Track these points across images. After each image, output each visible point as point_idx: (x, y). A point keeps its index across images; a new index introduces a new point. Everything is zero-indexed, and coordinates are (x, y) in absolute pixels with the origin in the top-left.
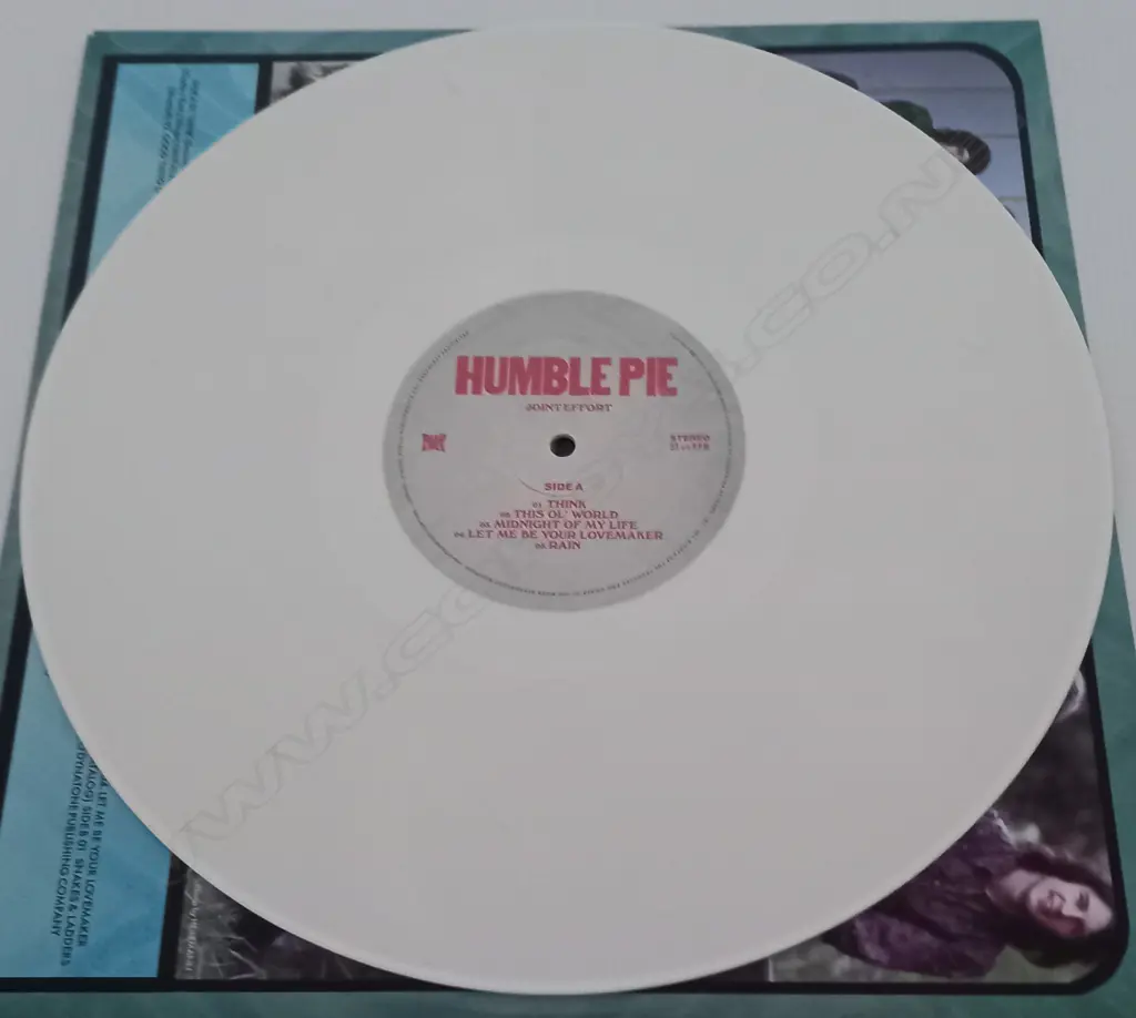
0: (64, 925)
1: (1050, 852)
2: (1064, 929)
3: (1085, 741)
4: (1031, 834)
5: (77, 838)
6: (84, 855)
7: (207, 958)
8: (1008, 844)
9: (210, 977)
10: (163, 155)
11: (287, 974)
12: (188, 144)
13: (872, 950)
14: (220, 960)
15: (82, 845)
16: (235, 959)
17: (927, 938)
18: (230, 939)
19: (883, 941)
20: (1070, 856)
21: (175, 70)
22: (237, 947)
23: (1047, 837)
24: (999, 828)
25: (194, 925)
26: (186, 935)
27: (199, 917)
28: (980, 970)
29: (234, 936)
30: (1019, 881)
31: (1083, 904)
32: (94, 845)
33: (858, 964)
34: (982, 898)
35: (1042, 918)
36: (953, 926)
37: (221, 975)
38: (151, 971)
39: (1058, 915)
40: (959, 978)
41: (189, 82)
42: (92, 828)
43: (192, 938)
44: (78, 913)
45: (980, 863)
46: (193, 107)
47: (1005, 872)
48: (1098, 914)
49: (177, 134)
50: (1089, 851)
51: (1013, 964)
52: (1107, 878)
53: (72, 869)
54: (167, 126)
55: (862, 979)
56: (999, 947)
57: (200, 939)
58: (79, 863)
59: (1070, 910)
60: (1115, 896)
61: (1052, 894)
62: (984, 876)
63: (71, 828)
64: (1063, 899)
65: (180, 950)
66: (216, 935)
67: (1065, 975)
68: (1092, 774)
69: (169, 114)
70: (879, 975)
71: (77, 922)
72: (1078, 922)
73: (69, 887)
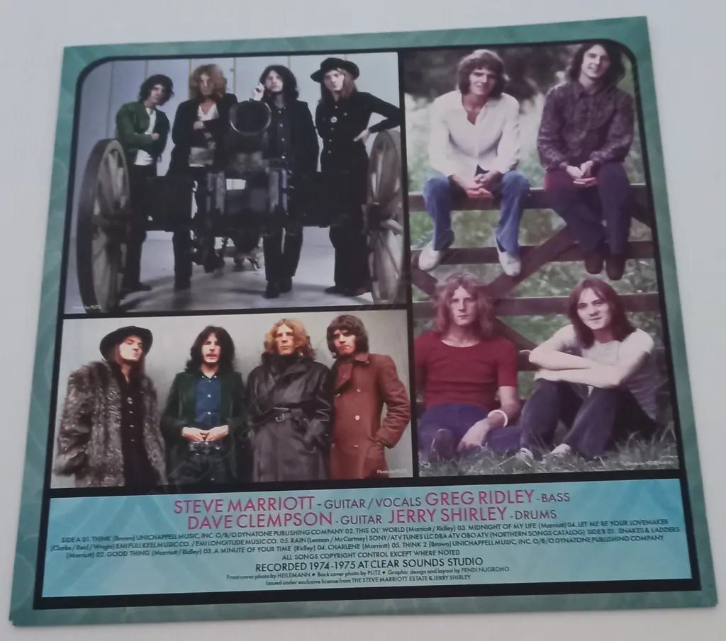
0: (658, 534)
1: (569, 68)
2: (606, 64)
3: (512, 52)
4: (561, 75)
5: (607, 535)
6: (616, 528)
7: (666, 453)
8: (567, 85)
9: (675, 451)
10: (124, 554)
11: (669, 410)
12: (117, 538)
13: (625, 141)
14: (666, 447)
15: (610, 531)
16: (665, 438)
17: (617, 119)
18: (655, 443)
19: (620, 137)
20: (570, 60)
21: (50, 556)
22: (658, 438)
23: (562, 68)
24: (559, 88)
25: (649, 463)
26: (655, 466)
27: (644, 461)
28: (628, 97)
29: (653, 441)
30: (584, 80)
31: (593, 56)
32: (609, 524)
33: (632, 147)
34: (595, 95)
35: (602, 72)
36: (610, 107)
37: (674, 445)
38: (675, 482)
39: (599, 66)
40: (634, 106)
41: (62, 545)
42: (600, 527)
43: (656, 463)
44: (649, 527)
45: (577, 96)
46: (85, 539)
47: (580, 86)
48: (598, 50)
49: (106, 548)
50: (567, 53)
51: (625, 84)
52: (579, 46)
53: (625, 534)
54: (99, 555)
55: (639, 145)
56: (618, 90)
57: (656, 458)
58: (622, 531)
59: (597, 61)
60: (588, 43)
61: (590, 68)
62: (584, 94)
63: (601, 540)
64: (591, 64)
65: (663, 468)
66: (653, 450)
67: (628, 65)
68: (529, 50)
69: (90, 555)
70: (637, 139)
71: (655, 526)
72: (602, 58)
73: (635, 534)
